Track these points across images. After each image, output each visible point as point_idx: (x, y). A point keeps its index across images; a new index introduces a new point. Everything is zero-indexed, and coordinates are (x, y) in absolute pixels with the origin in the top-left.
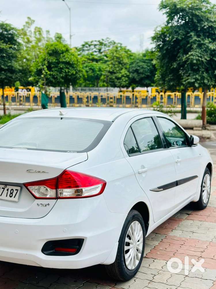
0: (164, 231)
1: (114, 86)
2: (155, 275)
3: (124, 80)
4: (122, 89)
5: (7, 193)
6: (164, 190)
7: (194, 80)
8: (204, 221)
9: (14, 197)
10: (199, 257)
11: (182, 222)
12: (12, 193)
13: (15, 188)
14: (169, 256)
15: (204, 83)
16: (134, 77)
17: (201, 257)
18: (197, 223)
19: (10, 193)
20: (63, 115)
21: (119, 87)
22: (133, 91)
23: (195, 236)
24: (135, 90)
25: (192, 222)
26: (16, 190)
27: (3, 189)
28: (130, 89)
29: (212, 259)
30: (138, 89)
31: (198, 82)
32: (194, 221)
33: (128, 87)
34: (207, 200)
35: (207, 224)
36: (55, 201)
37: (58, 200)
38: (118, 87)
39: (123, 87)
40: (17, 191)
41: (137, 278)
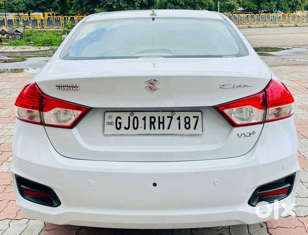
1: (12, 11)
5: (179, 124)
7: (112, 3)
9: (195, 129)
12: (189, 123)
13: (191, 115)
15: (119, 5)
16: (31, 3)
19: (184, 123)
21: (17, 12)
24: (31, 14)
26: (194, 117)
27: (170, 119)
28: (27, 14)
31: (116, 4)
36: (260, 126)
37: (265, 124)
40: (196, 119)
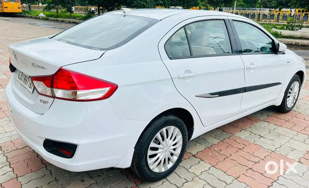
0: (233, 130)
1: (266, 7)
2: (188, 182)
3: (274, 3)
4: (272, 10)
6: (219, 96)
8: (279, 126)
10: (249, 169)
11: (257, 123)
14: (218, 160)
16: (281, 1)
17: (251, 169)
18: (272, 126)
20: (125, 13)
22: (280, 11)
23: (260, 142)
24: (281, 10)
25: (266, 124)
28: (278, 10)
29: (262, 174)
30: (284, 10)
32: (270, 124)
33: (276, 8)
34: (293, 105)
35: (280, 130)
36: (52, 99)
38: (268, 8)
39: (272, 8)
41: (168, 180)
